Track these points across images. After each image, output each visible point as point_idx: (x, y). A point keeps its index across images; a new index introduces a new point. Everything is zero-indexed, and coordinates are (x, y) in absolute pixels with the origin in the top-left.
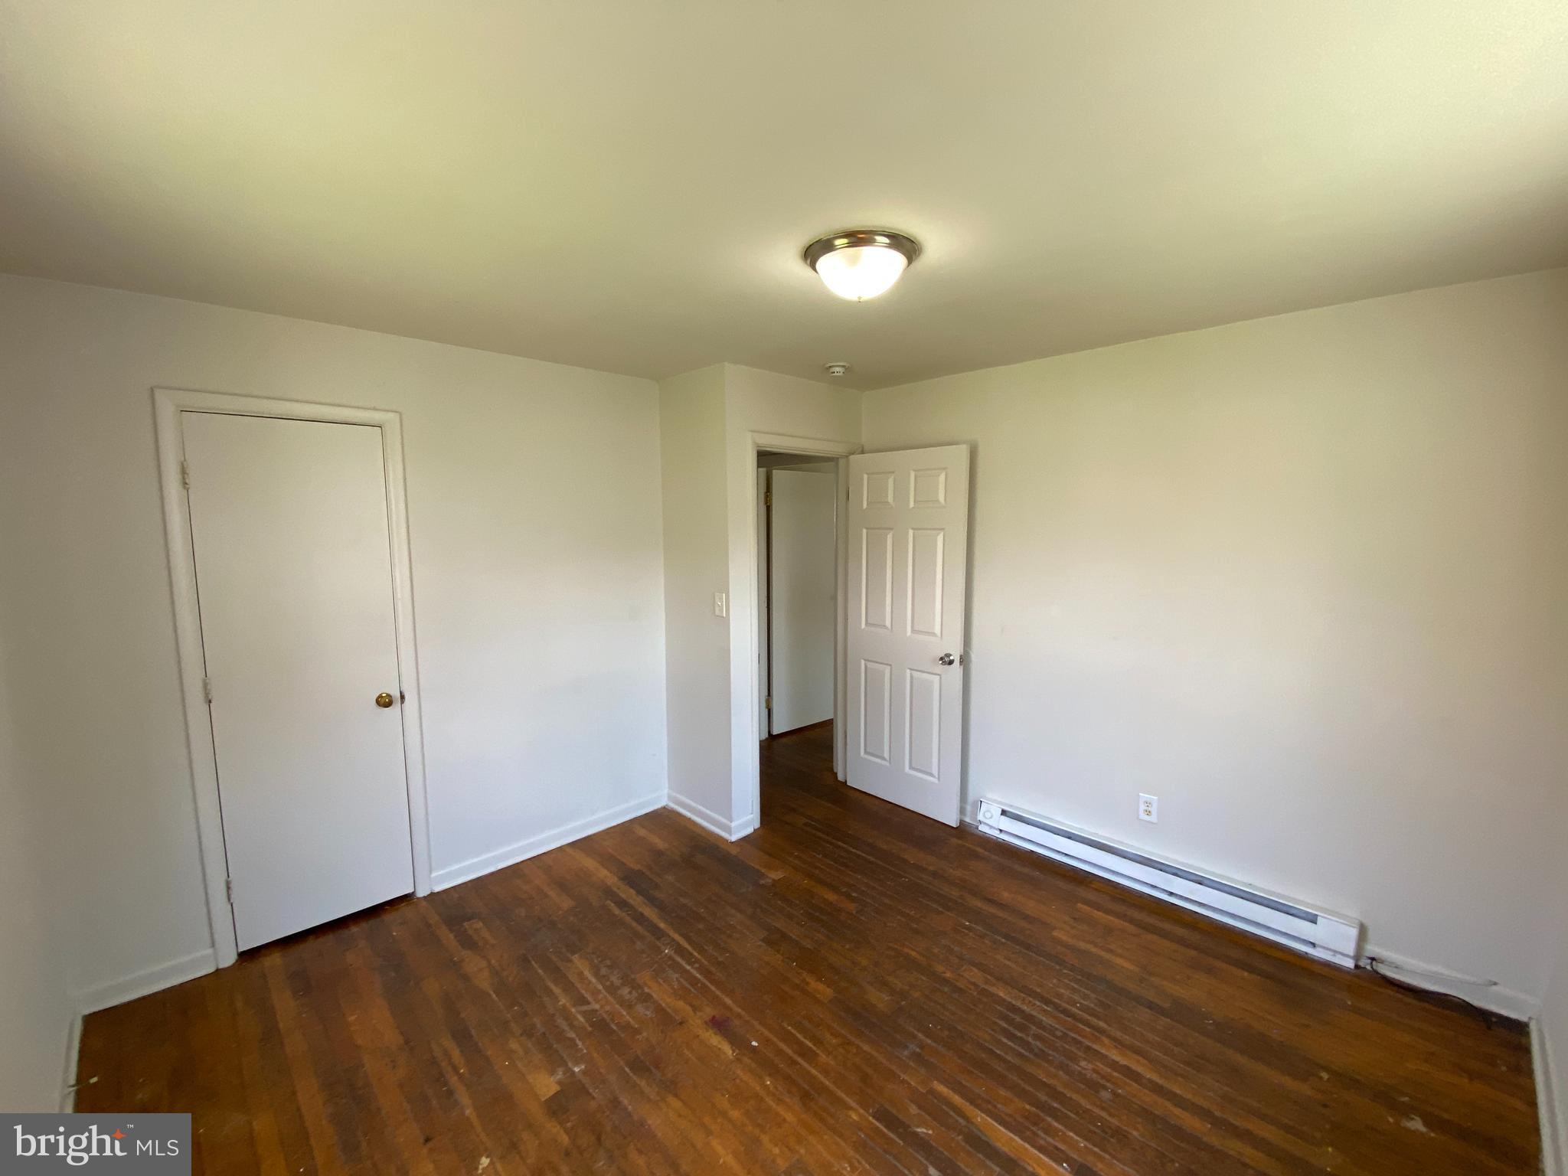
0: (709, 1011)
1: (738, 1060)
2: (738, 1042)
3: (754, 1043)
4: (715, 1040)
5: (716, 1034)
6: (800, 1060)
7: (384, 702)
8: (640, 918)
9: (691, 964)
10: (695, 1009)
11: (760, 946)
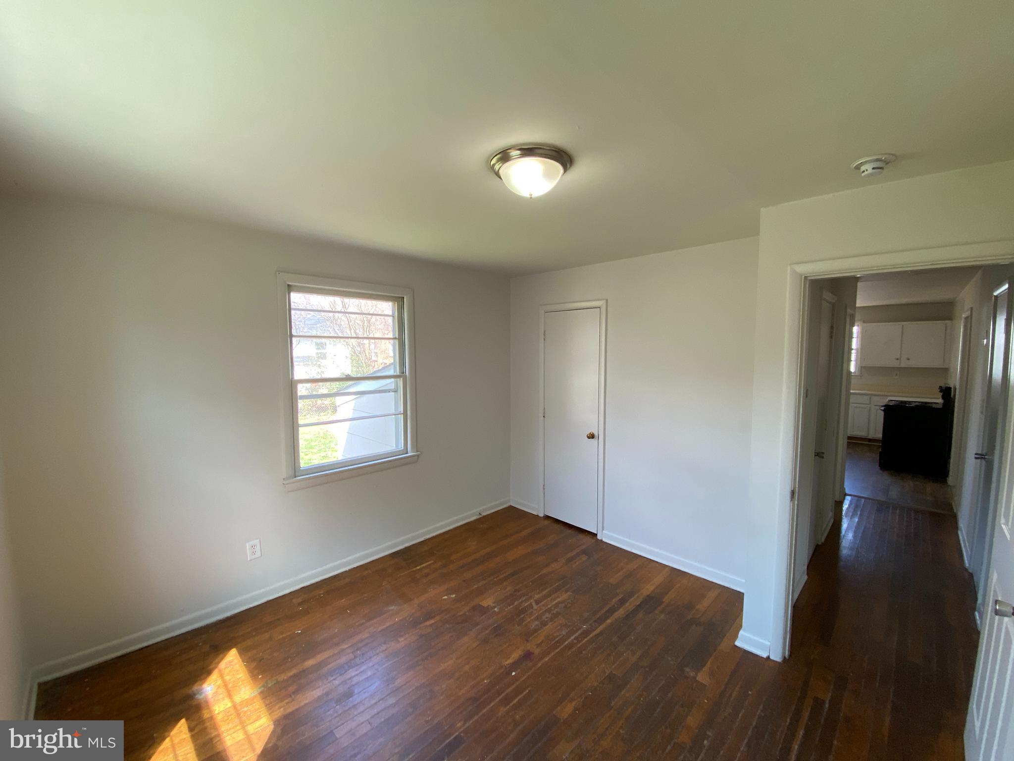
0: (537, 651)
1: (501, 667)
2: (514, 666)
3: (514, 673)
4: (515, 656)
5: (520, 656)
6: (501, 697)
7: (592, 436)
8: (612, 611)
9: (576, 638)
10: (539, 645)
11: (605, 673)
